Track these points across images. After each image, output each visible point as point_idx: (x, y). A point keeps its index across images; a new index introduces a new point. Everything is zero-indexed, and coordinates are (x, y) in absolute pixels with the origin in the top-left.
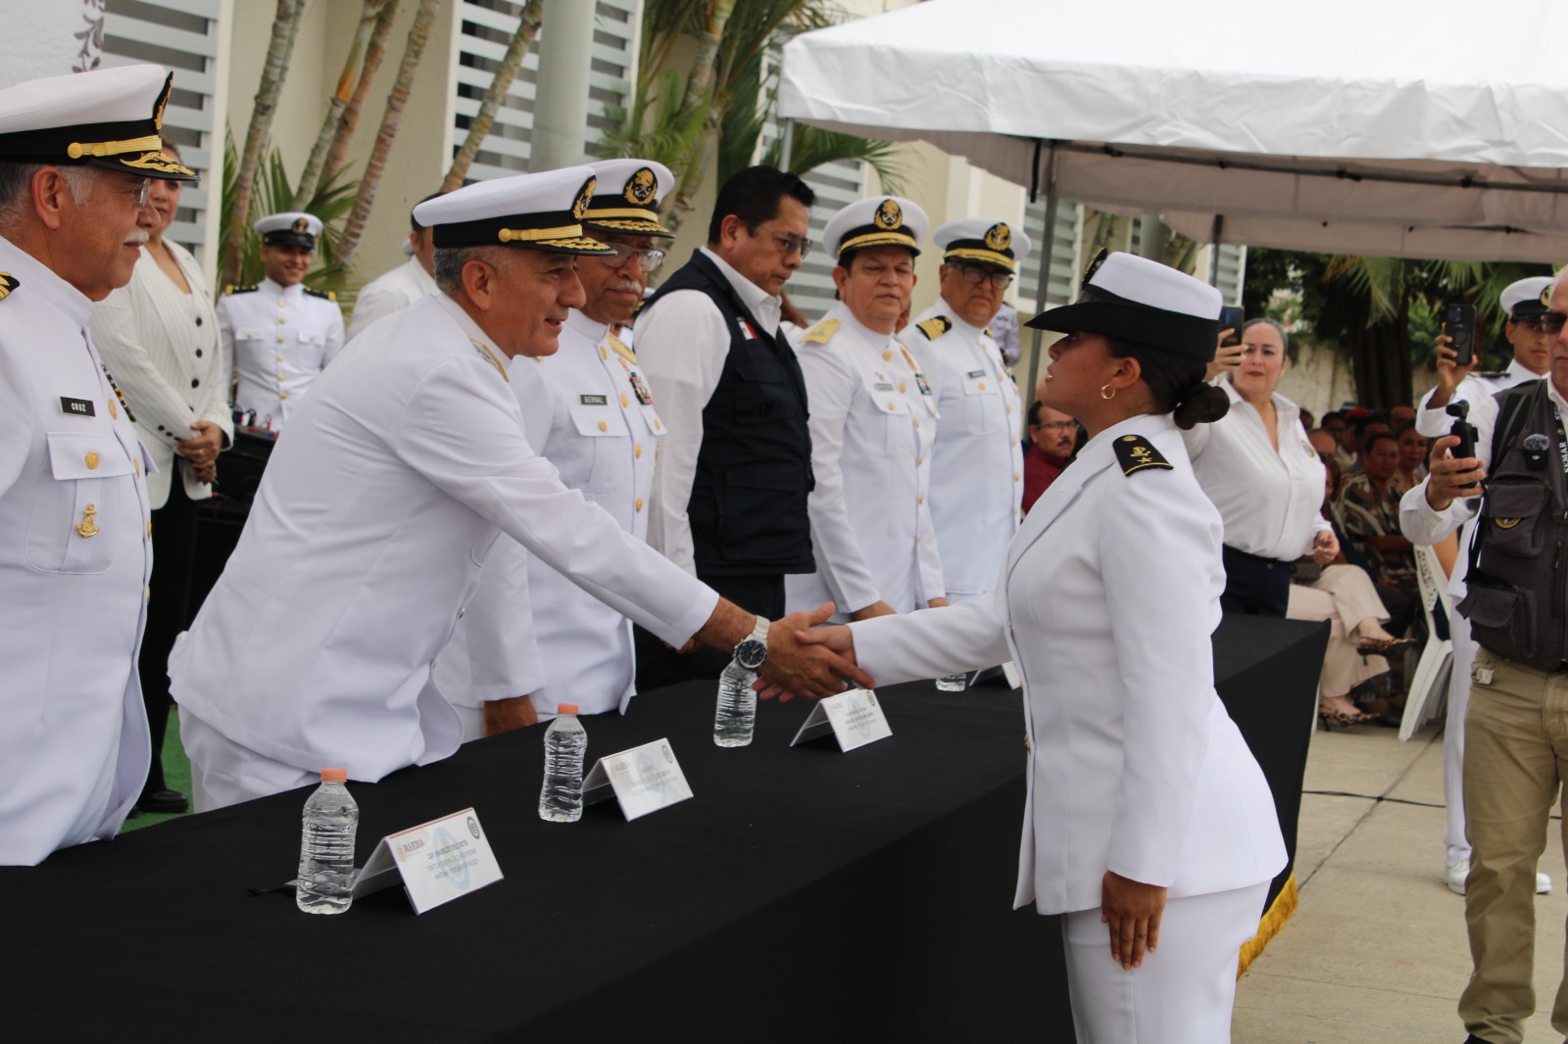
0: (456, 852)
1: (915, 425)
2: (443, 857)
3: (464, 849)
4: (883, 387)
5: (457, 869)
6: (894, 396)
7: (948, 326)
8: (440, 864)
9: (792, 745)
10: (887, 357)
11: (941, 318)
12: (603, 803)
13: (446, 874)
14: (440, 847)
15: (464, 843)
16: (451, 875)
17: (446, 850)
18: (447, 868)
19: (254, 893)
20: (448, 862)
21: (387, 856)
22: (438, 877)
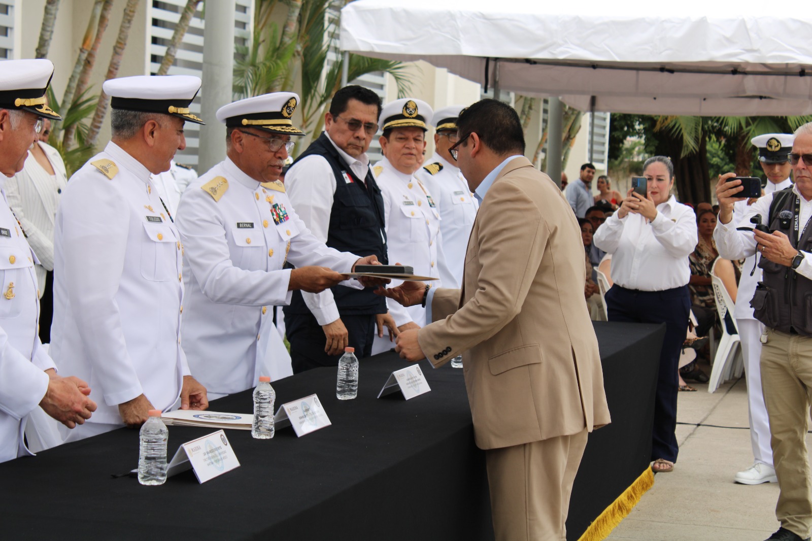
0: (216, 452)
1: (427, 223)
2: (210, 455)
3: (220, 451)
4: (409, 203)
5: (217, 461)
6: (414, 208)
7: (441, 168)
8: (209, 458)
9: (378, 397)
10: (410, 186)
11: (437, 164)
12: (284, 429)
13: (213, 463)
14: (209, 450)
15: (220, 447)
16: (215, 463)
17: (212, 451)
18: (213, 460)
19: (114, 477)
20: (213, 457)
21: (184, 455)
22: (208, 465)
